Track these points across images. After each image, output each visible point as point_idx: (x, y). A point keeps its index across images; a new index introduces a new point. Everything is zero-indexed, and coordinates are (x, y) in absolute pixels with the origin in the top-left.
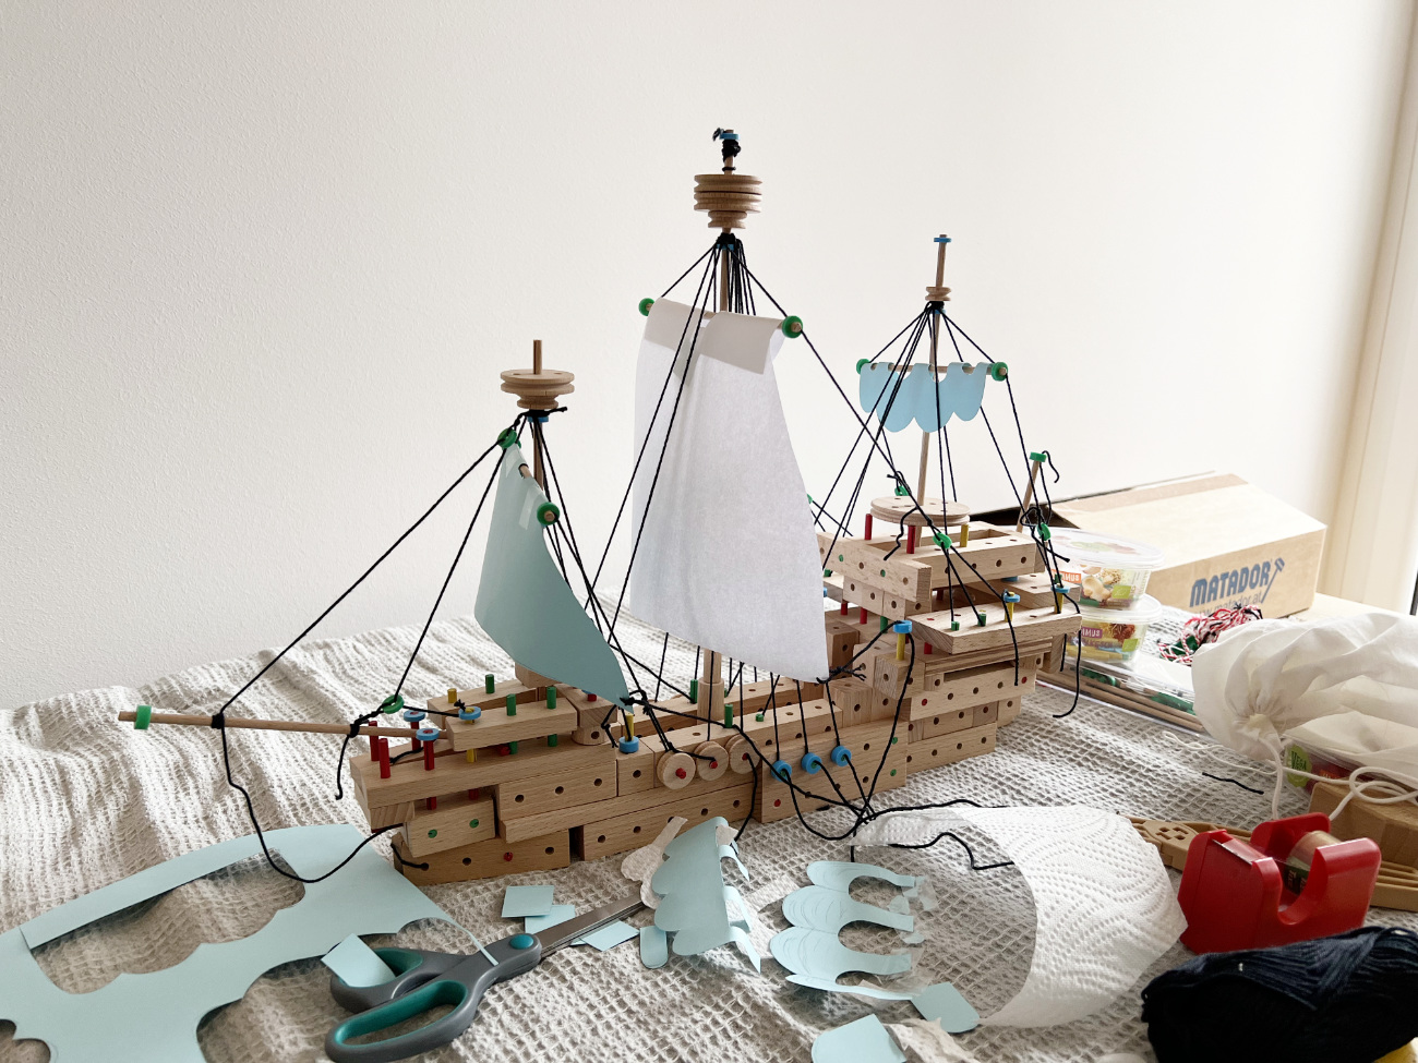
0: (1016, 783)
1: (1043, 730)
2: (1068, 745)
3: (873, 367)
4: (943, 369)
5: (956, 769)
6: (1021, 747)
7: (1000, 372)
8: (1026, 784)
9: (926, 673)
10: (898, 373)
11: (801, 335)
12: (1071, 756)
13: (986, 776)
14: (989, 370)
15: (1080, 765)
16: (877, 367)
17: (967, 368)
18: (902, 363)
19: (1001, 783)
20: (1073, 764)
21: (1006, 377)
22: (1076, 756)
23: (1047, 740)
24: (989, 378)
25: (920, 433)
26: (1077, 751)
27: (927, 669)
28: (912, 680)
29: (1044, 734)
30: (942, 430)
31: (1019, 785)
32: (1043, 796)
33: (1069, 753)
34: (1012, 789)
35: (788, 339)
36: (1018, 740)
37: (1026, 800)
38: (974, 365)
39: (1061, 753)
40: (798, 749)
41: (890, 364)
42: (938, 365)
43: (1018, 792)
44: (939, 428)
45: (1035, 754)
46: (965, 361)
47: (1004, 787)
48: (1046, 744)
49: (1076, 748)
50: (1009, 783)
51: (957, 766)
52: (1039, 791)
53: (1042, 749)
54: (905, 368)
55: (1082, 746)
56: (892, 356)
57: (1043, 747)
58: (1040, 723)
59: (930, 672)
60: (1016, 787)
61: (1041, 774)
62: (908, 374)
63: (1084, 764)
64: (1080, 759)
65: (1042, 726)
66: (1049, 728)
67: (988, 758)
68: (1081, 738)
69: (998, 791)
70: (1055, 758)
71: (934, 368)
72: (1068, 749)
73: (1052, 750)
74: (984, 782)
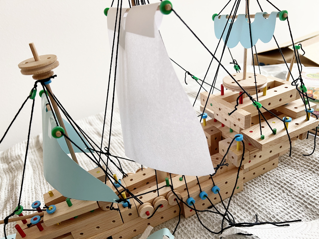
0: (288, 187)
1: (297, 154)
2: (308, 162)
3: (219, 17)
4: (253, 16)
5: (263, 179)
6: (288, 163)
7: (283, 16)
8: (293, 187)
9: (250, 154)
10: (231, 19)
11: (172, 12)
12: (310, 168)
13: (275, 182)
14: (278, 15)
15: (314, 172)
16: (221, 17)
17: (265, 15)
18: (232, 14)
19: (282, 187)
20: (311, 172)
21: (287, 18)
22: (312, 168)
23: (299, 159)
24: (278, 19)
25: (243, 49)
26: (312, 166)
27: (250, 153)
28: (244, 159)
29: (297, 156)
30: (254, 47)
31: (290, 187)
32: (300, 194)
33: (309, 166)
34: (287, 189)
35: (165, 16)
36: (287, 159)
37: (293, 196)
38: (269, 13)
39: (305, 166)
40: (197, 191)
41: (227, 16)
42: (250, 14)
43: (290, 191)
44: (252, 46)
45: (294, 166)
46: (264, 11)
47: (283, 189)
48: (298, 161)
49: (312, 164)
50: (285, 187)
51: (263, 177)
52: (299, 191)
53: (297, 164)
54: (234, 17)
55: (314, 163)
56: (227, 11)
57: (298, 163)
58: (295, 151)
59: (251, 154)
60: (289, 189)
61: (299, 180)
62: (235, 20)
63: (316, 172)
64: (313, 170)
65: (296, 152)
66: (299, 154)
67: (275, 172)
68: (314, 159)
69: (281, 191)
70: (303, 169)
71: (248, 16)
72: (308, 164)
73: (301, 165)
74: (275, 186)
